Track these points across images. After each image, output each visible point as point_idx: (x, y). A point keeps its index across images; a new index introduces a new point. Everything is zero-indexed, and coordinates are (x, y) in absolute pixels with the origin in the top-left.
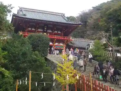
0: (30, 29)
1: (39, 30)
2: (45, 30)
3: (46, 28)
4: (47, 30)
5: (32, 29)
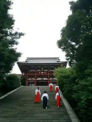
1: (38, 71)
2: (42, 70)
3: (42, 69)
4: (43, 70)
5: (33, 71)
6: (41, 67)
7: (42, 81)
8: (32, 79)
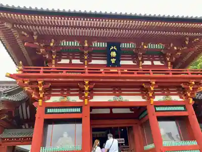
0: (65, 61)
2: (113, 61)
3: (114, 54)
5: (71, 61)
7: (111, 111)
8: (65, 99)
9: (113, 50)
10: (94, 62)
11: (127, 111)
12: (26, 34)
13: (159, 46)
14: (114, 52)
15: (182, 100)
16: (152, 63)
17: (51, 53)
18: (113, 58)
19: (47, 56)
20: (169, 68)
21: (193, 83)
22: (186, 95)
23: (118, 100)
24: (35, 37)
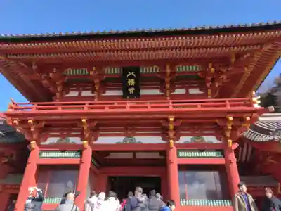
0: (74, 94)
2: (131, 90)
5: (80, 94)
6: (125, 71)
7: (134, 155)
8: (64, 141)
9: (131, 77)
10: (108, 93)
11: (157, 156)
12: (23, 65)
13: (195, 68)
14: (133, 80)
15: (219, 142)
16: (187, 91)
17: (55, 86)
18: (131, 86)
19: (51, 89)
20: (209, 97)
21: (231, 118)
22: (225, 136)
23: (128, 142)
24: (34, 67)
